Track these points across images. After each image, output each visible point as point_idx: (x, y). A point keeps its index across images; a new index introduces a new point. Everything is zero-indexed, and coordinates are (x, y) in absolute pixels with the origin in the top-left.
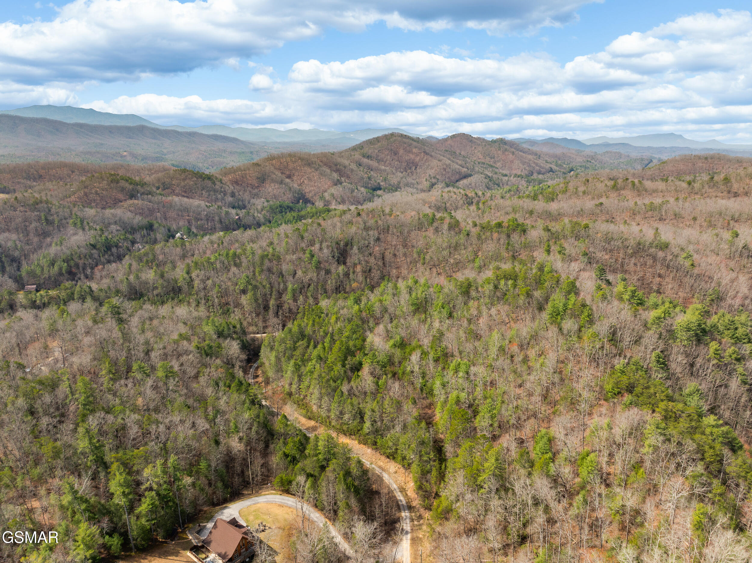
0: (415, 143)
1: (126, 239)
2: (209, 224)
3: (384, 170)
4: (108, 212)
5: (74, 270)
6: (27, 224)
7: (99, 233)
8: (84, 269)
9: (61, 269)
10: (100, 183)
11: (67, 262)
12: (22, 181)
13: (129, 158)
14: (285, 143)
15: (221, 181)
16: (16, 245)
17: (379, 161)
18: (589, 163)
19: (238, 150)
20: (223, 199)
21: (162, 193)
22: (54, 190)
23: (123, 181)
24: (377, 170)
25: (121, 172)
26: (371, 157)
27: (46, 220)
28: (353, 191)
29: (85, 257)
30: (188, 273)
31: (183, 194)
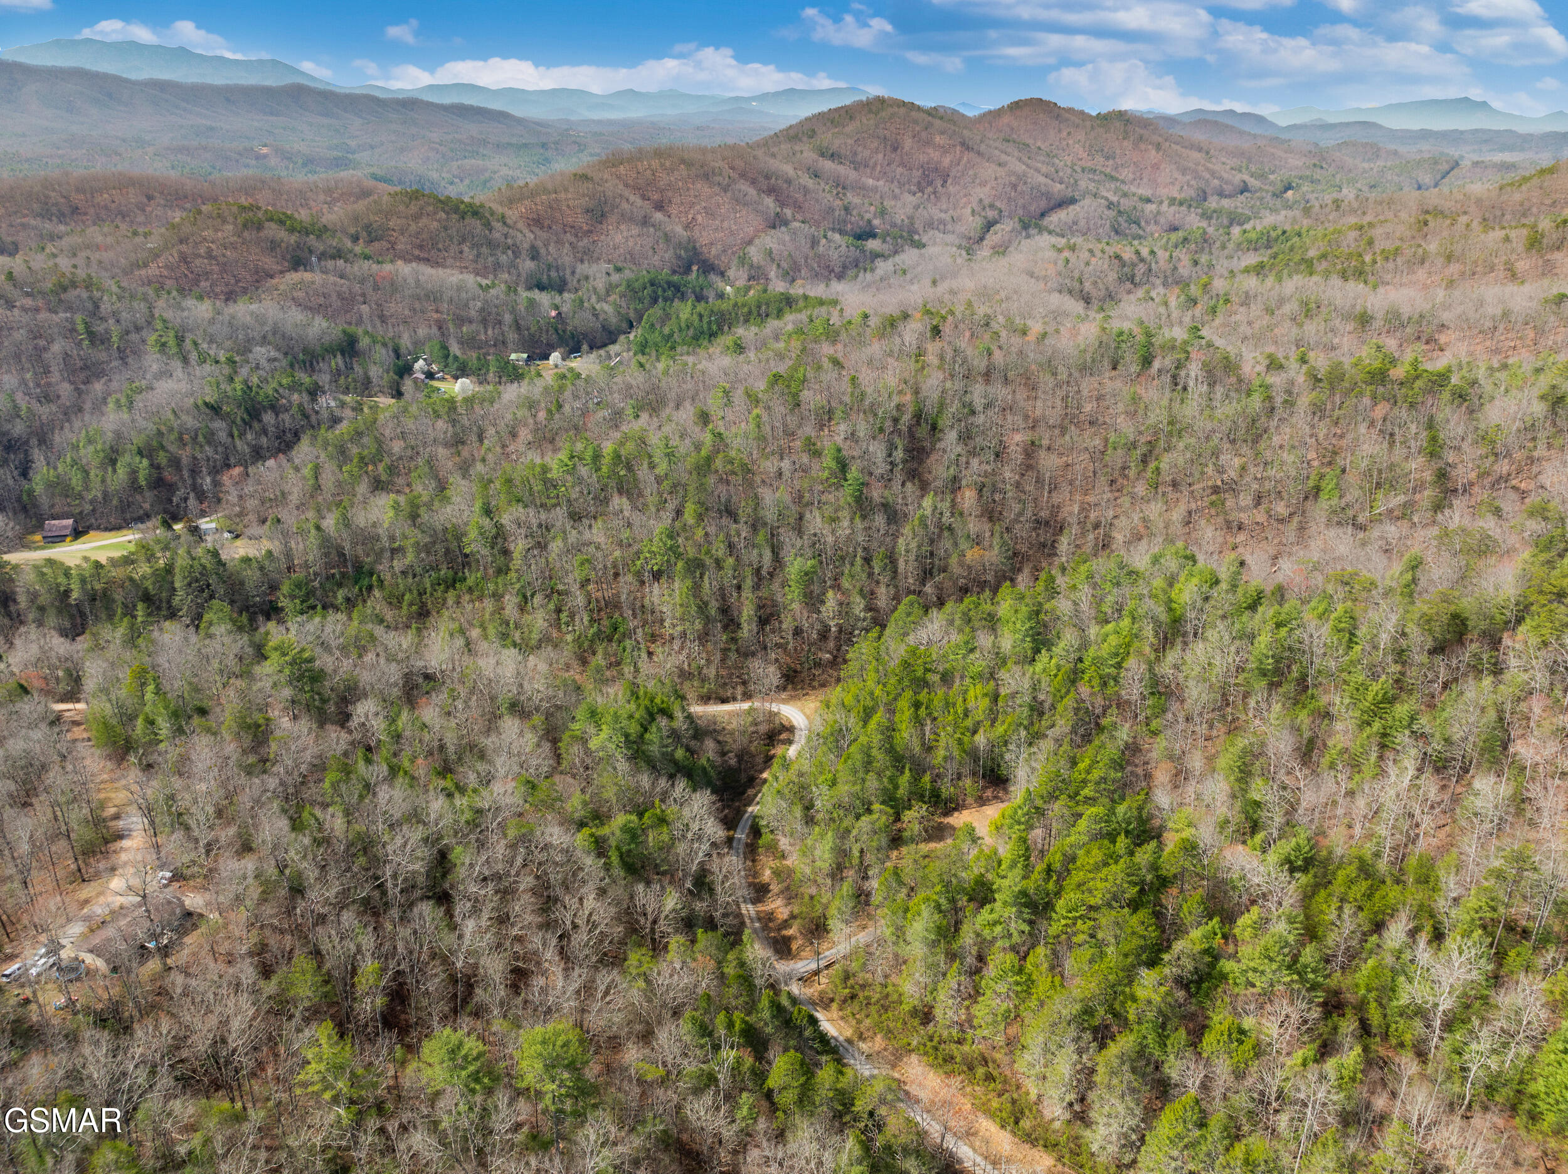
0: (937, 122)
1: (294, 387)
2: (490, 332)
3: (875, 190)
4: (243, 310)
5: (169, 475)
6: (42, 343)
7: (227, 370)
8: (194, 472)
9: (133, 473)
10: (216, 230)
11: (150, 457)
12: (33, 222)
13: (273, 161)
14: (610, 122)
15: (503, 219)
16: (16, 407)
17: (856, 166)
18: (1319, 171)
19: (514, 140)
20: (512, 265)
21: (367, 251)
22: (107, 248)
23: (273, 225)
24: (861, 189)
25: (264, 199)
26: (840, 157)
27: (91, 335)
28: (814, 243)
29: (194, 439)
30: (488, 512)
31: (417, 252)
